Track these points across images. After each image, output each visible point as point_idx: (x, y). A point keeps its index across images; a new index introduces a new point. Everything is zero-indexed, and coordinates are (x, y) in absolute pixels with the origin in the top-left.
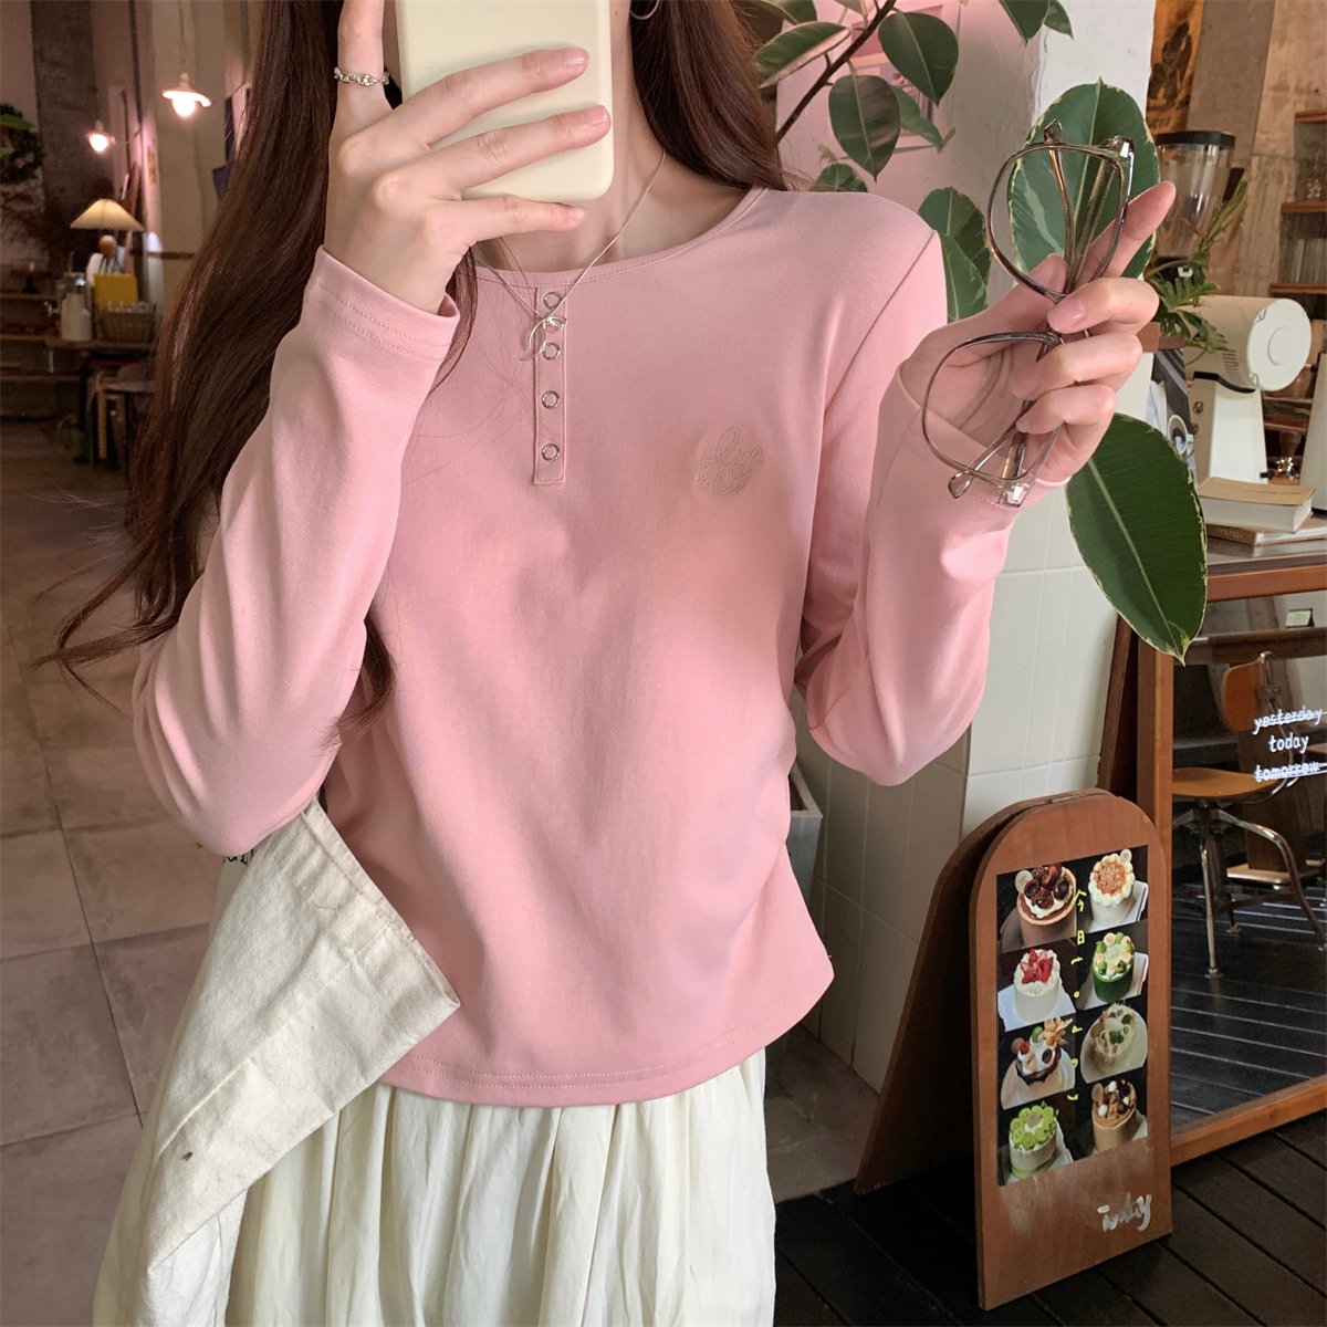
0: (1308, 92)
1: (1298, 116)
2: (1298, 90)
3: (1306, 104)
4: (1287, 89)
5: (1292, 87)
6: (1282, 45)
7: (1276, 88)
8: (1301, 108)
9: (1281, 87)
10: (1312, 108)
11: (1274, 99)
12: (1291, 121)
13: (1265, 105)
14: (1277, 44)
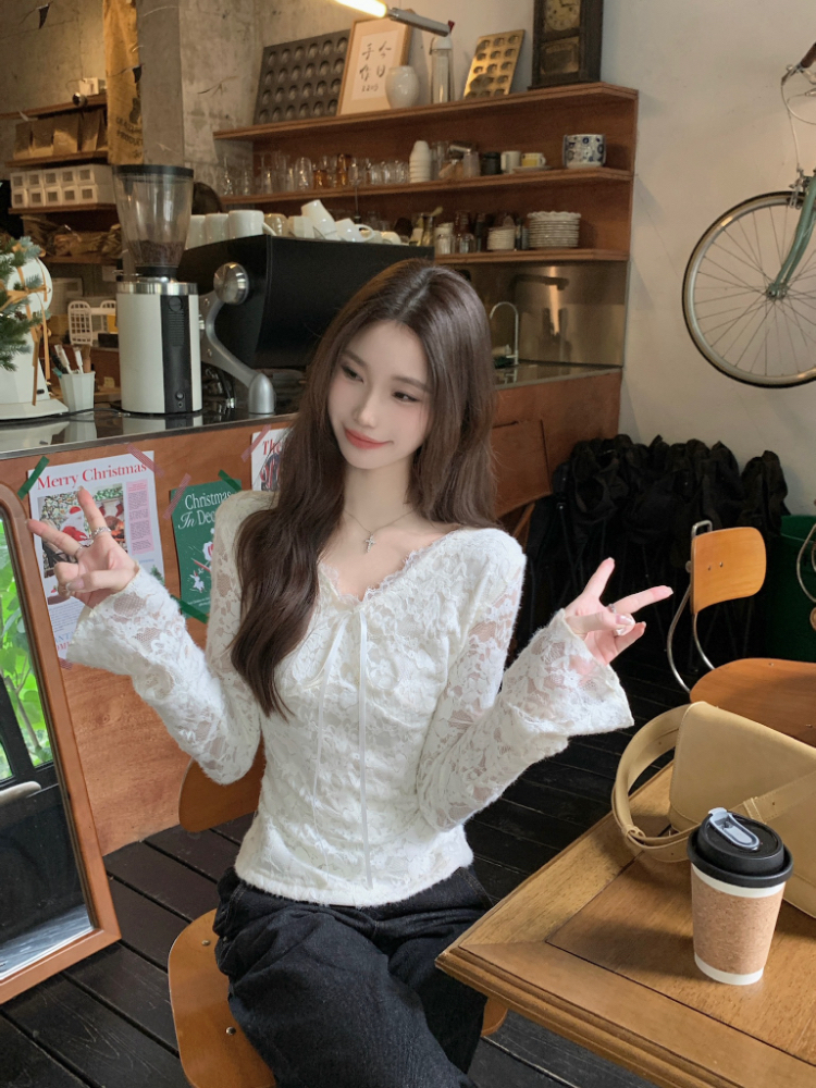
0: (220, 117)
1: (215, 134)
2: (212, 115)
3: (220, 125)
4: (203, 114)
5: (207, 113)
6: (192, 82)
7: (194, 113)
8: (216, 128)
9: (198, 112)
10: (226, 128)
11: (193, 121)
12: (210, 138)
13: (188, 125)
14: (188, 82)
